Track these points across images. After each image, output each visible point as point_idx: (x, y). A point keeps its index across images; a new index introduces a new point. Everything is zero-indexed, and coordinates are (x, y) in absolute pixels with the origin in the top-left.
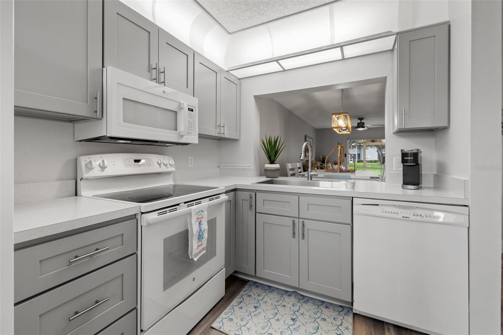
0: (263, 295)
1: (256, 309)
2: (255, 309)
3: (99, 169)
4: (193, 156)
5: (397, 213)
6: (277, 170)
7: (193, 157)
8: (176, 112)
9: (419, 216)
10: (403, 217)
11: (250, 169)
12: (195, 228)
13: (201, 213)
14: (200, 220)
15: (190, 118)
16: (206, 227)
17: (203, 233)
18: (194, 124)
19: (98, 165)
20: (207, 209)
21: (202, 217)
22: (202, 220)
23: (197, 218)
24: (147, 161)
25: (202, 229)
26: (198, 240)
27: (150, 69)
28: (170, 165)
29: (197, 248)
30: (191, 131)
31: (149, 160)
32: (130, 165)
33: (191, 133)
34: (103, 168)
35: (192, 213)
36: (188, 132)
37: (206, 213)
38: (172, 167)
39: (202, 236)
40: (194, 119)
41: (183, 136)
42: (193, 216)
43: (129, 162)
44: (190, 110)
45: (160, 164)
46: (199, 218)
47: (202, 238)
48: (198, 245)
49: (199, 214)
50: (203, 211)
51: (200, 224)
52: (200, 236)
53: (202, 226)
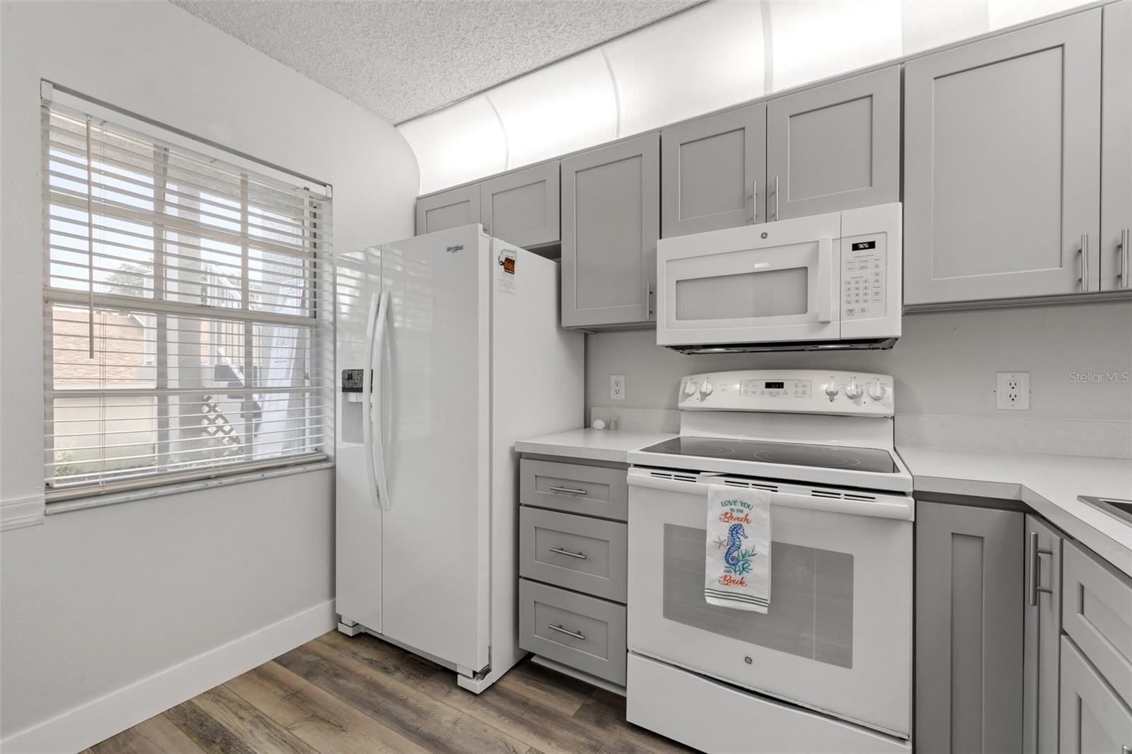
3: (699, 396)
7: (1025, 375)
8: (806, 268)
12: (717, 532)
13: (743, 508)
14: (736, 522)
15: (862, 268)
16: (764, 549)
17: (748, 558)
18: (877, 281)
19: (698, 391)
20: (769, 508)
21: (746, 520)
22: (745, 525)
23: (727, 514)
24: (797, 386)
25: (743, 548)
26: (728, 566)
27: (745, 198)
28: (874, 399)
29: (722, 579)
30: (865, 305)
31: (804, 383)
32: (754, 392)
33: (863, 310)
34: (704, 395)
35: (709, 497)
36: (851, 311)
37: (766, 515)
38: (877, 402)
39: (743, 564)
40: (877, 270)
41: (828, 322)
42: (709, 503)
43: (754, 386)
44: (862, 246)
45: (832, 395)
46: (731, 517)
47: (743, 569)
48: (726, 576)
49: (733, 507)
50: (749, 506)
51: (735, 531)
52: (735, 559)
53: (742, 538)
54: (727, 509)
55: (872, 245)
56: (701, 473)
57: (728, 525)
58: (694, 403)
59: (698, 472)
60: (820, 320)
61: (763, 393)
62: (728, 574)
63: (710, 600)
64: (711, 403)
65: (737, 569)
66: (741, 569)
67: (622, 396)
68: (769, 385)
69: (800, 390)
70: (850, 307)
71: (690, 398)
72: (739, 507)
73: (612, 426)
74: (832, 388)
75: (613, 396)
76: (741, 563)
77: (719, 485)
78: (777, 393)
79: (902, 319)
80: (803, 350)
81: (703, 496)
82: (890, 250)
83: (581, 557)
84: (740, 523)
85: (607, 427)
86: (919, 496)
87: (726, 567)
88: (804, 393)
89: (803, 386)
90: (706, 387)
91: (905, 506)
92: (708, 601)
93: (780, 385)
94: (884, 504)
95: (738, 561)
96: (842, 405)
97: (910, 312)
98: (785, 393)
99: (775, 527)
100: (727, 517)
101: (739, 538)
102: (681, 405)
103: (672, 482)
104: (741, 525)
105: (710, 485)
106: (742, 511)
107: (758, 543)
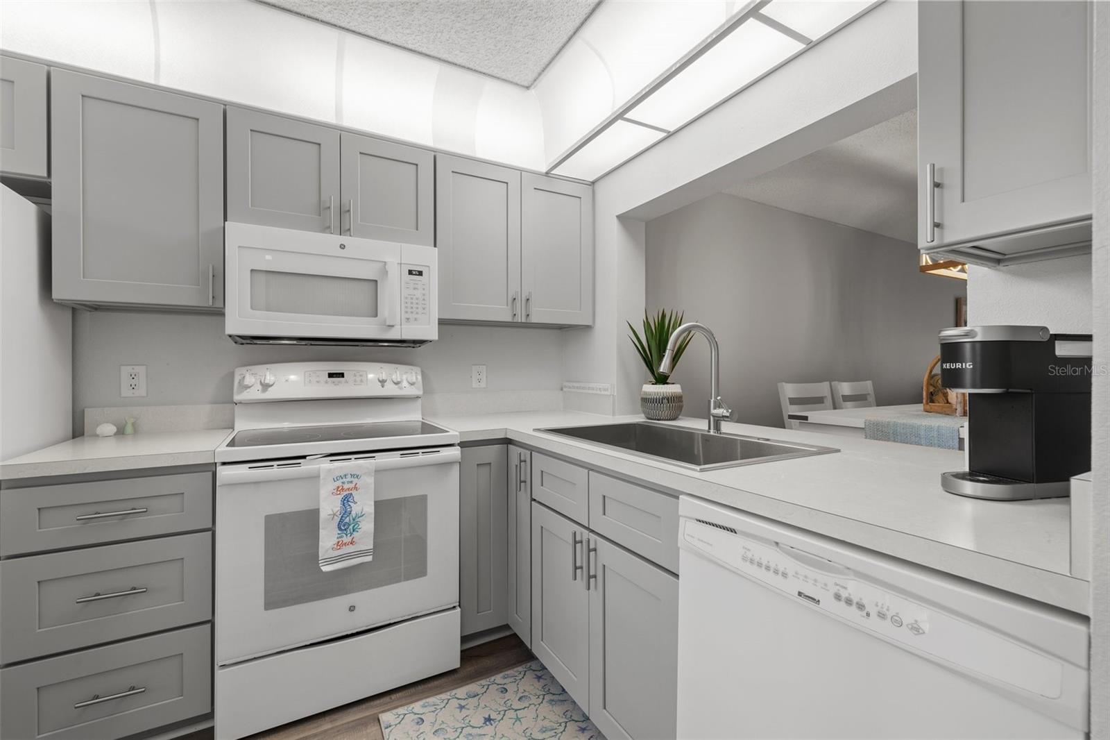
0: (530, 702)
1: (485, 723)
2: (483, 722)
3: (260, 387)
4: (484, 365)
5: (785, 575)
6: (665, 401)
7: (484, 367)
8: (376, 281)
9: (854, 608)
10: (800, 594)
11: (607, 395)
12: (329, 507)
13: (352, 479)
14: (347, 492)
15: (415, 289)
16: (370, 509)
17: (358, 520)
18: (424, 300)
19: (259, 382)
20: (373, 474)
21: (356, 488)
22: (354, 493)
23: (338, 487)
24: (355, 376)
25: (353, 513)
26: (340, 532)
27: (322, 209)
28: (410, 383)
29: (335, 546)
30: (416, 316)
31: (361, 373)
32: (318, 382)
33: (416, 319)
34: (266, 387)
35: (321, 477)
36: (408, 319)
37: (370, 480)
38: (412, 387)
39: (354, 526)
40: (424, 292)
41: (393, 326)
42: (322, 481)
43: (318, 376)
44: (414, 273)
45: (383, 382)
46: (343, 489)
47: (353, 531)
48: (339, 542)
49: (344, 480)
50: (357, 476)
51: (346, 500)
52: (345, 525)
53: (352, 504)
54: (339, 483)
55: (420, 273)
56: (307, 458)
57: (340, 497)
58: (255, 394)
59: (304, 457)
60: (387, 324)
61: (326, 382)
62: (340, 539)
63: (325, 569)
64: (272, 394)
65: (348, 532)
66: (352, 531)
67: (141, 391)
68: (331, 375)
69: (358, 379)
70: (407, 316)
71: (248, 390)
72: (349, 479)
73: (129, 429)
74: (384, 377)
75: (126, 392)
76: (351, 527)
77: (326, 465)
78: (339, 382)
79: (439, 328)
80: (358, 346)
81: (315, 477)
82: (432, 278)
83: (135, 592)
84: (351, 492)
85: (120, 432)
86: (463, 445)
87: (339, 534)
88: (361, 381)
89: (361, 376)
90: (269, 379)
91: (455, 452)
92: (324, 570)
93: (342, 375)
94: (446, 453)
95: (349, 525)
96: (390, 390)
97: (442, 322)
98: (347, 382)
99: (377, 488)
100: (339, 490)
101: (350, 505)
102: (237, 398)
103: (275, 471)
104: (351, 494)
105: (322, 465)
106: (351, 482)
107: (364, 506)
